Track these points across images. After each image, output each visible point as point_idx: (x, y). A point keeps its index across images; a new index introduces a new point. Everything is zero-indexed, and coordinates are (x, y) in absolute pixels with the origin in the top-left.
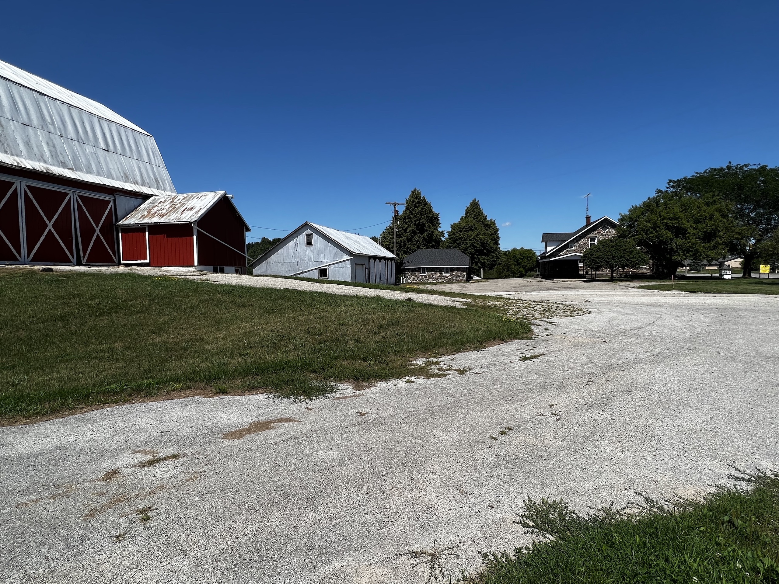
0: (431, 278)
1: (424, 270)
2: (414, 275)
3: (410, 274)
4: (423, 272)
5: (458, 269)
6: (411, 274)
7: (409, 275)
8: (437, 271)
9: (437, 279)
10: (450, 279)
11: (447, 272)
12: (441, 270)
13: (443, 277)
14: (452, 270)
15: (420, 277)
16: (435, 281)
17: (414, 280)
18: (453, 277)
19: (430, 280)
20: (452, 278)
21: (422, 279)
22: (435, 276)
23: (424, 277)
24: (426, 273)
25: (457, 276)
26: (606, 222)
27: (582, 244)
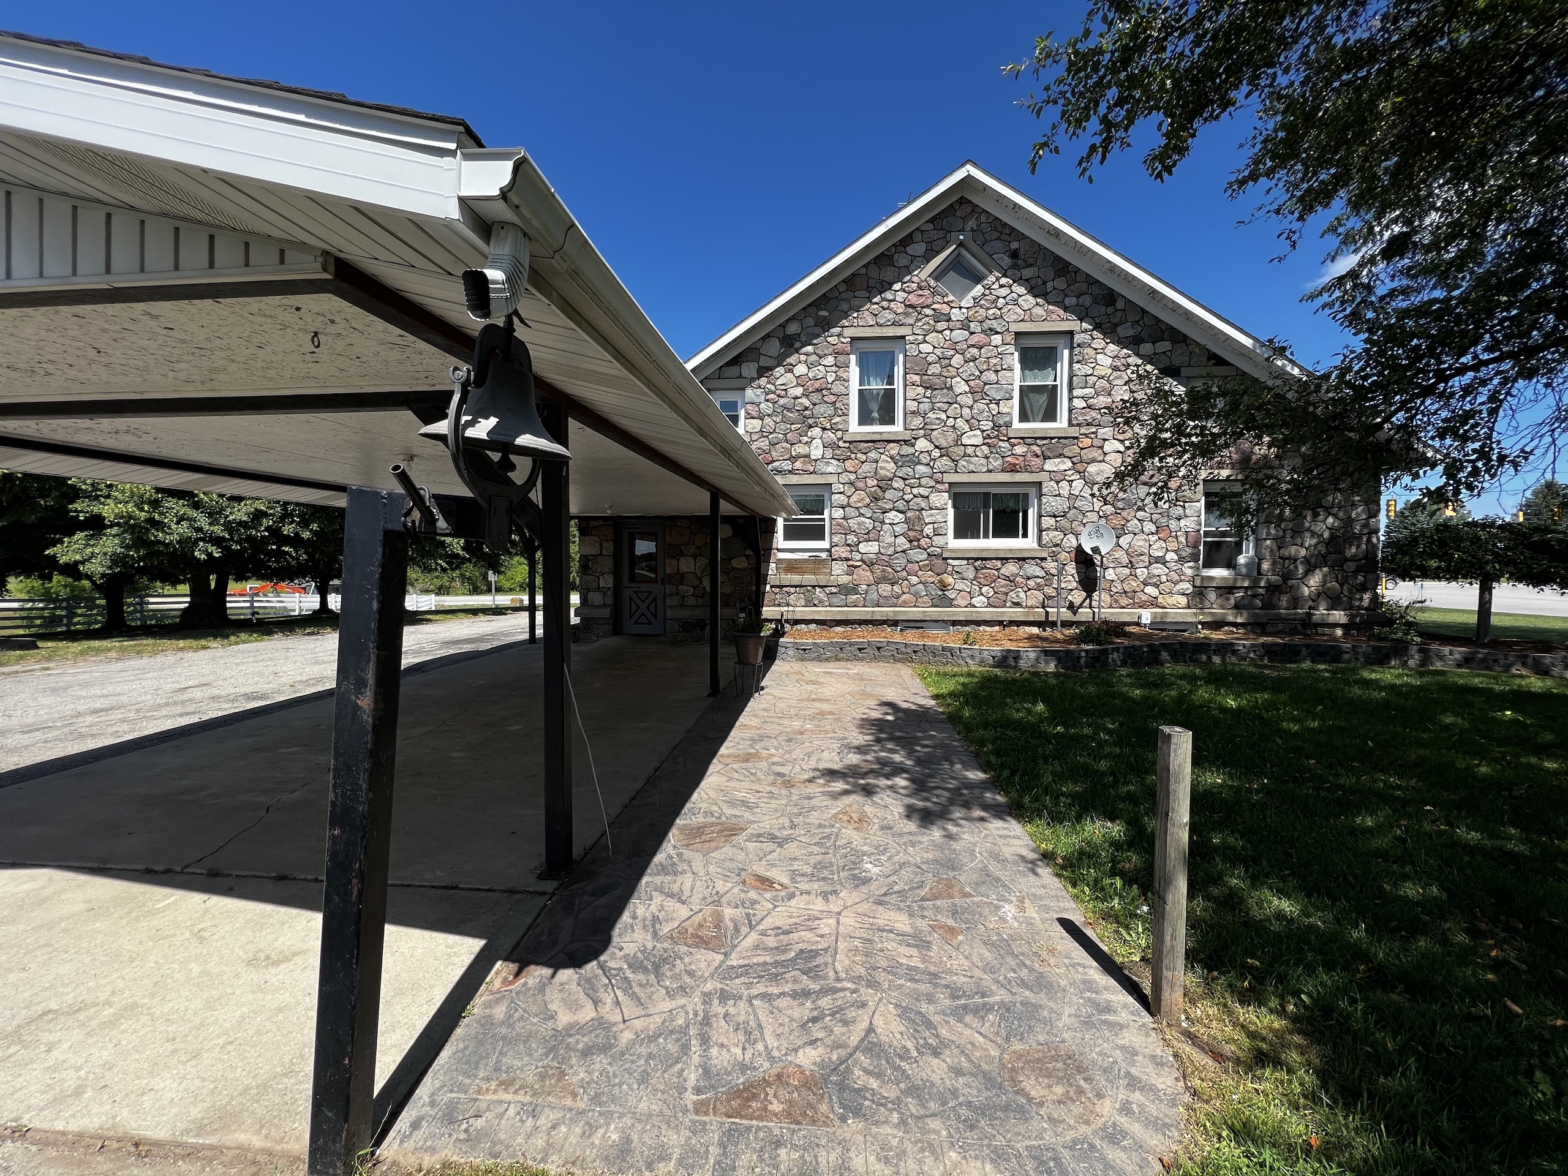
26: (972, 223)
27: (799, 391)
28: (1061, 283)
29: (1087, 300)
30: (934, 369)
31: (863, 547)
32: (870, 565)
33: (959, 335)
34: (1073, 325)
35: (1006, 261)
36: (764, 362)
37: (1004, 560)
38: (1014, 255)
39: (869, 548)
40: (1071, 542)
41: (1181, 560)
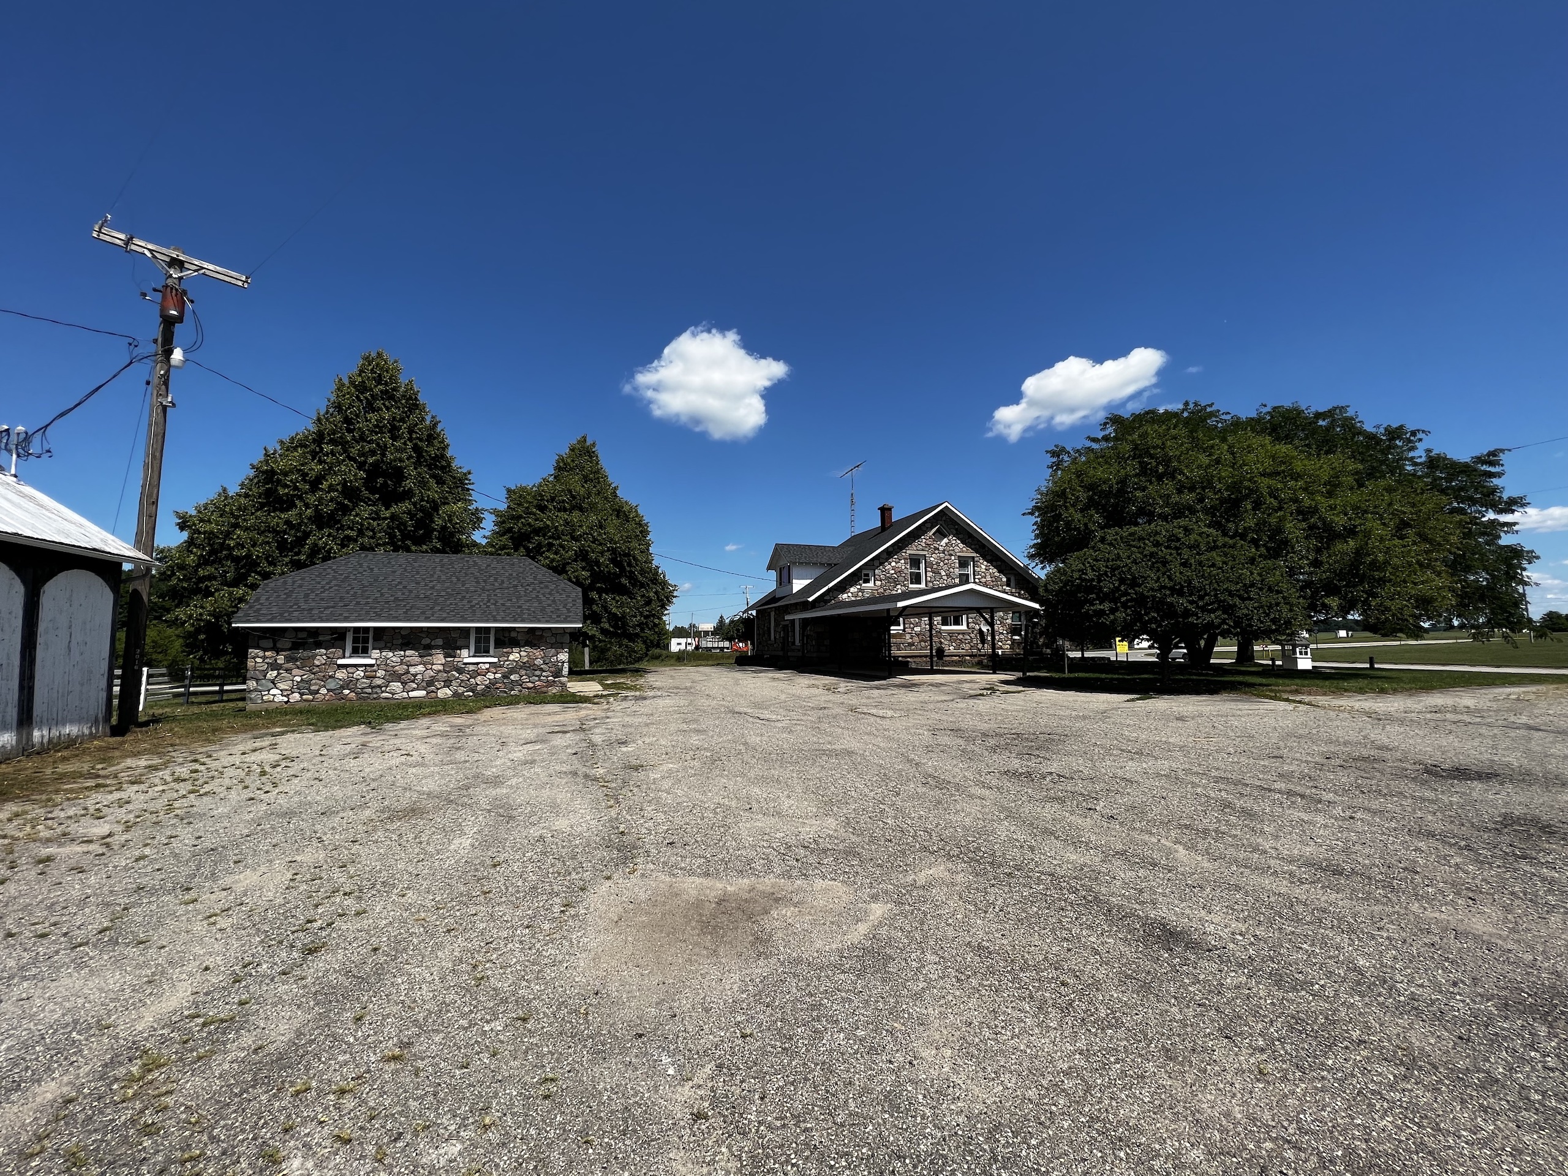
0: (396, 676)
1: (362, 641)
2: (306, 664)
3: (281, 659)
4: (360, 649)
5: (533, 639)
6: (288, 659)
7: (274, 666)
8: (429, 647)
9: (430, 683)
10: (493, 682)
11: (481, 650)
12: (451, 641)
13: (460, 671)
14: (506, 639)
15: (341, 674)
16: (423, 693)
17: (303, 687)
18: (512, 671)
19: (396, 686)
20: (505, 676)
21: (347, 684)
22: (421, 668)
23: (360, 673)
24: (376, 653)
25: (529, 667)
26: (944, 518)
27: (893, 572)
28: (970, 540)
29: (977, 547)
30: (935, 566)
31: (916, 629)
32: (918, 635)
33: (942, 555)
34: (974, 555)
35: (955, 532)
36: (882, 561)
37: (959, 634)
38: (956, 530)
39: (917, 629)
40: (977, 627)
41: (1008, 633)
